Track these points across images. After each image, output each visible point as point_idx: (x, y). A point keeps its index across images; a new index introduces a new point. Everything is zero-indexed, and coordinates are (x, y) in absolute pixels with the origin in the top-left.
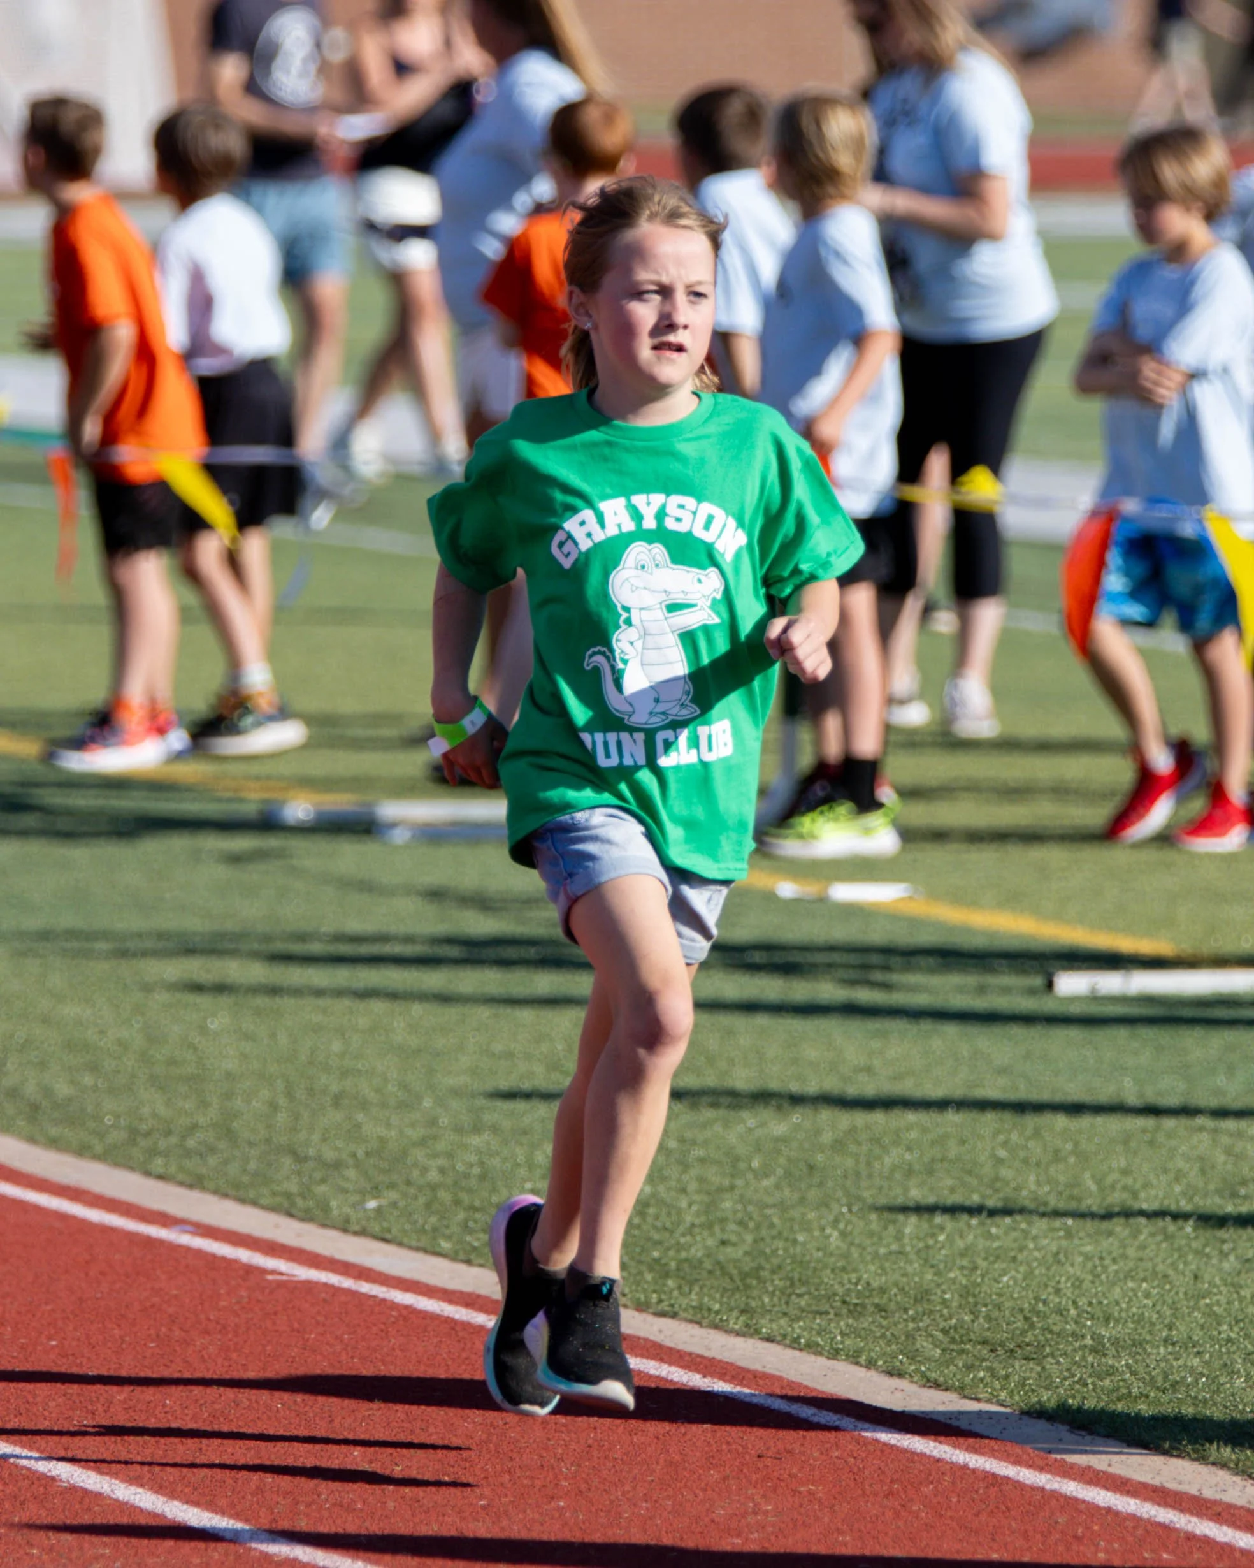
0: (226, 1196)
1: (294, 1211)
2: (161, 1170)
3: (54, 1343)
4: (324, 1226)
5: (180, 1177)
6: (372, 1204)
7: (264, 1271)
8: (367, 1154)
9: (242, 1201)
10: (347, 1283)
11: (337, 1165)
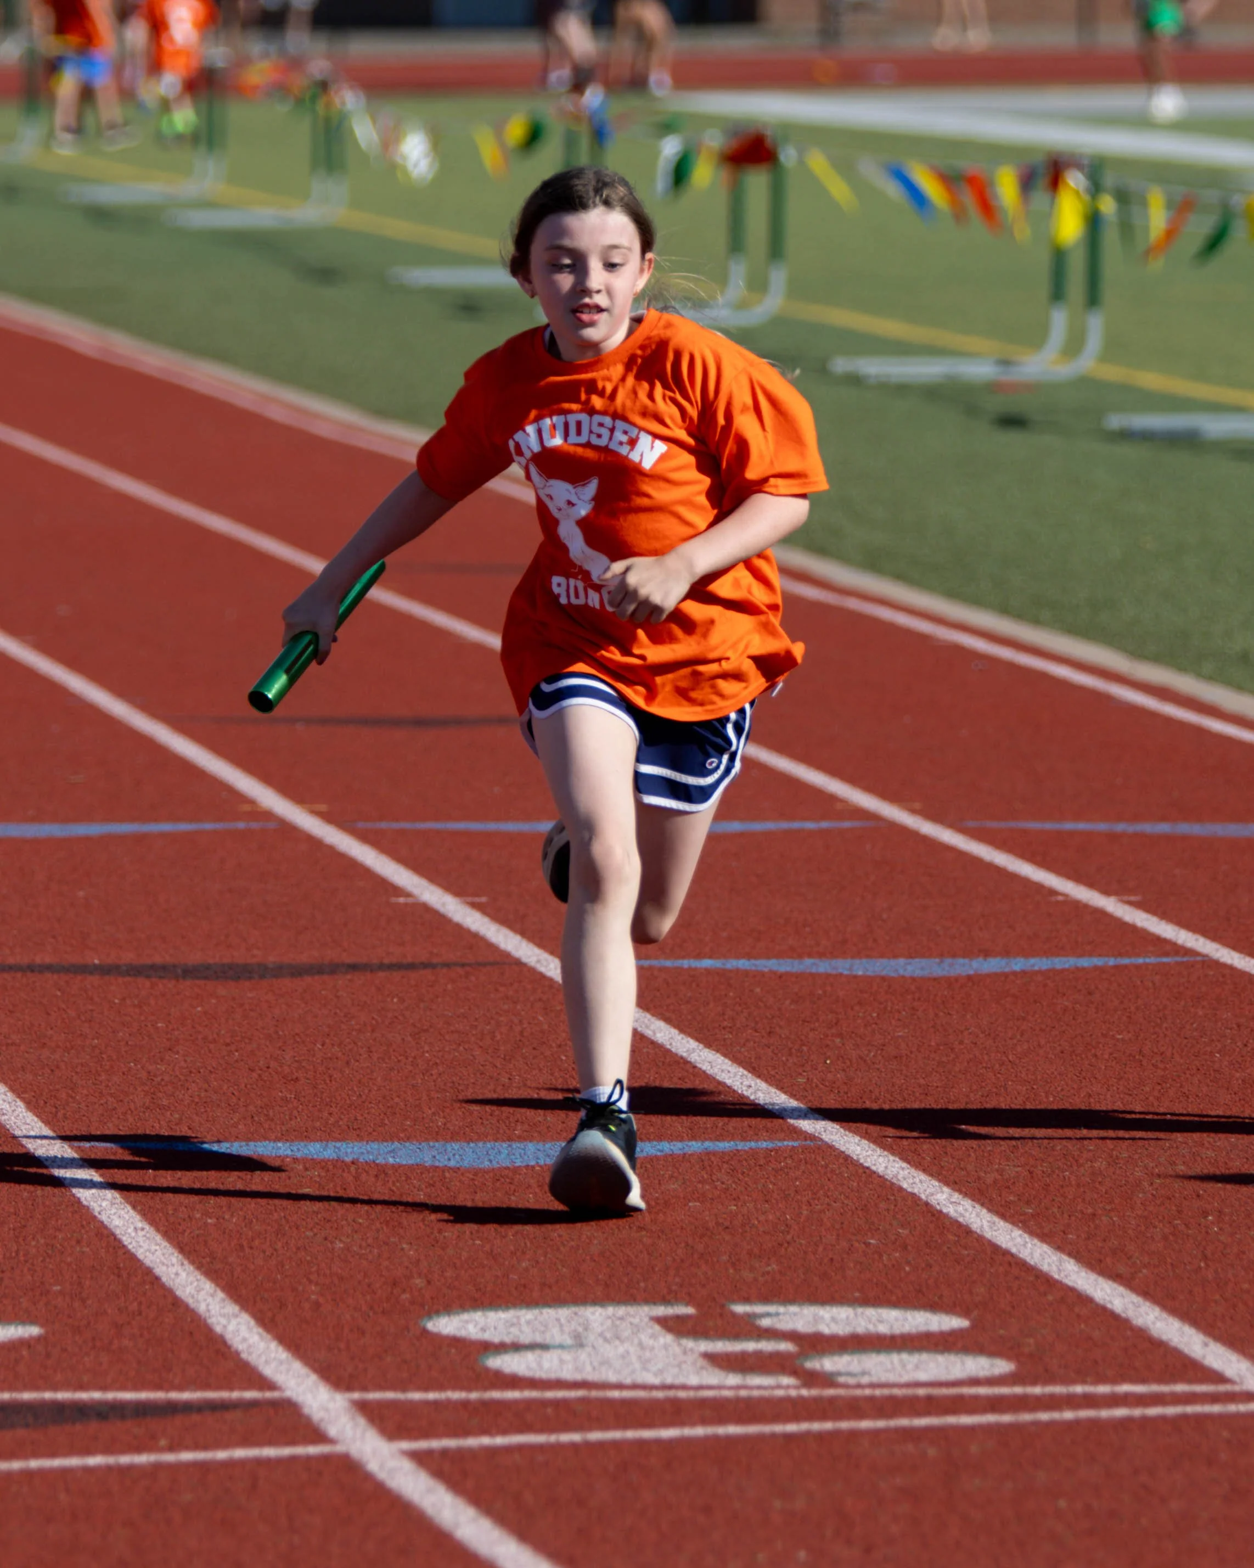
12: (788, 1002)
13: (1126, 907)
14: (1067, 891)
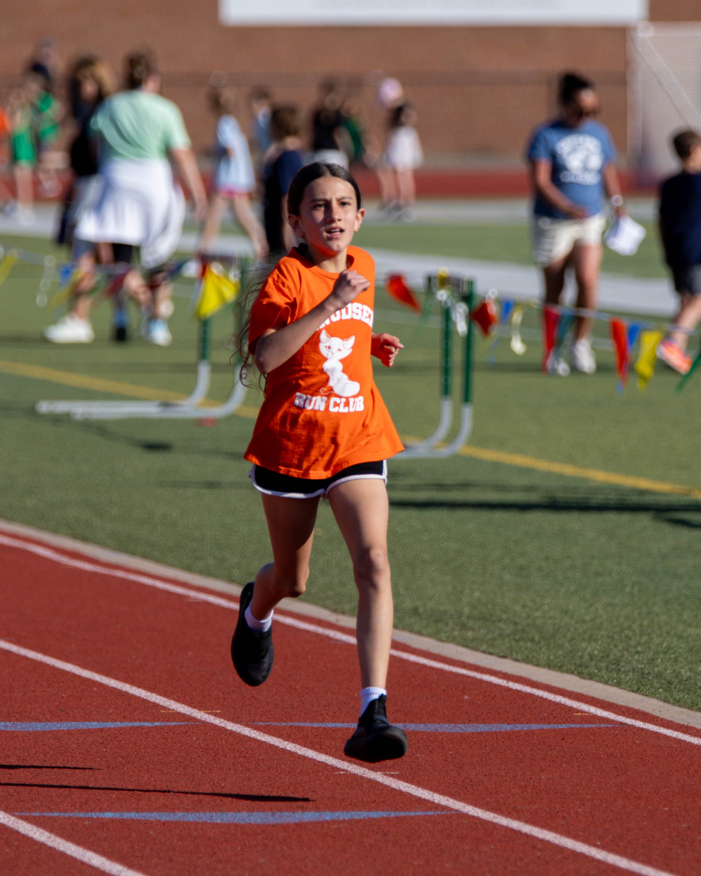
3: (666, 809)
12: (175, 840)
13: (391, 779)
14: (345, 768)
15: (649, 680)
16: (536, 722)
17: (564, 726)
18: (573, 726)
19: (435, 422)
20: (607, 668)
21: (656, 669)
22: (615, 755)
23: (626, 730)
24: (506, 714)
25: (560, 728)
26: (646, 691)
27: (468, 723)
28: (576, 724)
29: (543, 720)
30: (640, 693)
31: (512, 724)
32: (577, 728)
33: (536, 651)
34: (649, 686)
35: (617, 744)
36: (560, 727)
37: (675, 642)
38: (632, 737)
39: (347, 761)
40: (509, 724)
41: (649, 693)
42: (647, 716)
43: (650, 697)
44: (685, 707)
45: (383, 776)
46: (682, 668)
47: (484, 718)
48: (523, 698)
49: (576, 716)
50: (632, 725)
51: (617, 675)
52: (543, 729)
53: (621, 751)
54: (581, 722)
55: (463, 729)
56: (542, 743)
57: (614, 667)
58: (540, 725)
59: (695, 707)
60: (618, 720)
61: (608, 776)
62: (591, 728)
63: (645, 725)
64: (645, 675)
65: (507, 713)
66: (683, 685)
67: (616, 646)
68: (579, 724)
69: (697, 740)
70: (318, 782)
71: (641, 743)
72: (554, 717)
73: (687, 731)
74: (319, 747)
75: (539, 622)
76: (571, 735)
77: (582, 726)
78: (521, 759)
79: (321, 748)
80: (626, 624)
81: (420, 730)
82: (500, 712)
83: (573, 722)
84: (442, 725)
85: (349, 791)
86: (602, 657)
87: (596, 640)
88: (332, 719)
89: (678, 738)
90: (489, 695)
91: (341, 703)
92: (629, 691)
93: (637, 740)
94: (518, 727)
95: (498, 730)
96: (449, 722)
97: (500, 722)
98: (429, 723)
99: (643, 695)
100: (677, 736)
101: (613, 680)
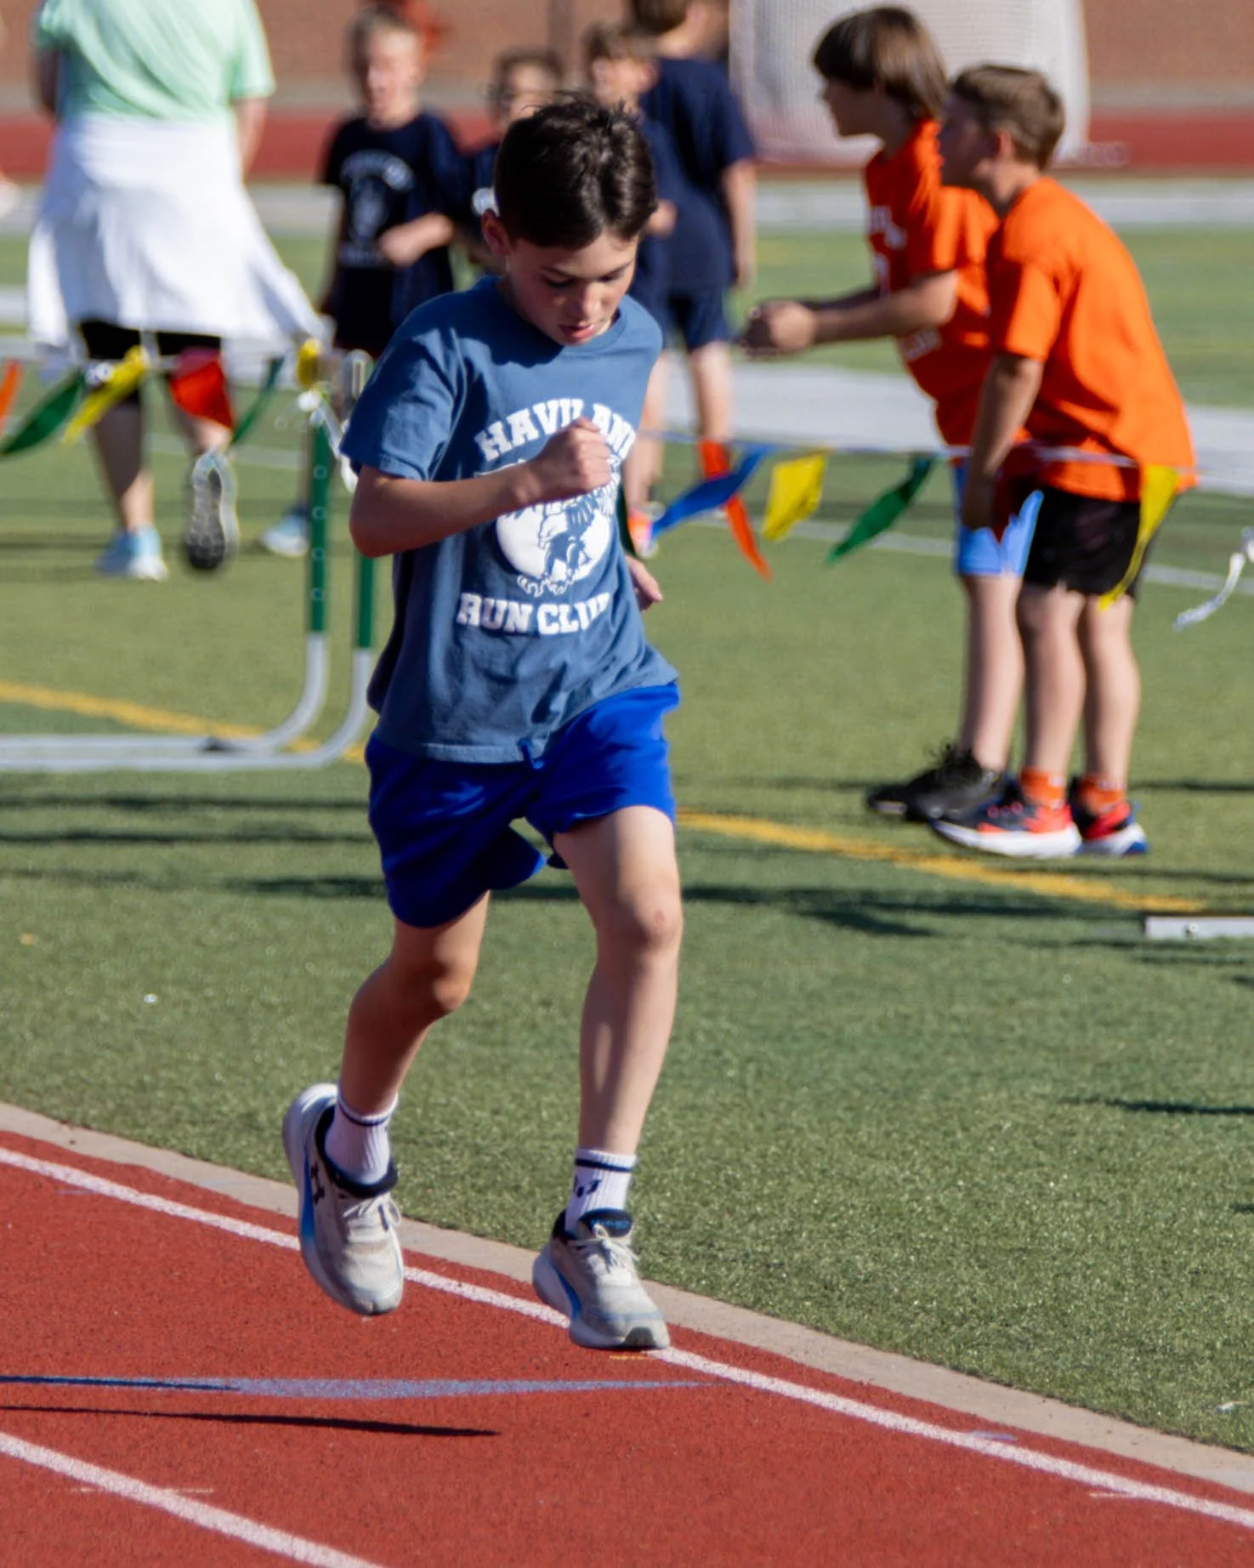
0: (1050, 1396)
1: (1130, 1413)
2: (975, 1365)
4: (1167, 1432)
5: (996, 1373)
6: (1228, 1406)
7: (1086, 1487)
8: (1226, 1343)
9: (1069, 1402)
10: (1187, 1502)
11: (1189, 1358)
13: (196, 1504)
14: (93, 1480)
15: (783, 1280)
16: (526, 1375)
17: (588, 1385)
18: (609, 1384)
19: (294, 689)
20: (685, 1252)
21: (797, 1256)
22: (705, 1450)
23: (729, 1394)
24: (456, 1356)
25: (579, 1388)
26: (773, 1307)
27: (371, 1378)
28: (617, 1379)
29: (541, 1371)
30: (760, 1310)
31: (469, 1379)
32: (619, 1391)
33: (524, 1214)
34: (781, 1293)
35: (709, 1426)
36: (581, 1386)
37: (840, 1194)
38: (743, 1409)
39: (96, 1465)
40: (463, 1379)
41: (780, 1309)
42: (776, 1363)
43: (783, 1319)
44: (863, 1342)
45: (177, 1497)
46: (855, 1252)
47: (408, 1367)
48: (495, 1320)
49: (616, 1362)
50: (744, 1384)
51: (707, 1269)
52: (541, 1391)
53: (718, 1441)
54: (628, 1375)
55: (359, 1392)
56: (538, 1424)
57: (700, 1249)
58: (534, 1382)
59: (886, 1343)
60: (712, 1372)
61: (690, 1499)
62: (649, 1390)
63: (773, 1383)
64: (772, 1269)
65: (459, 1354)
66: (859, 1291)
67: (705, 1204)
68: (622, 1379)
69: (892, 1417)
70: (30, 1511)
71: (764, 1425)
72: (567, 1365)
73: (869, 1397)
74: (33, 1431)
75: (530, 1146)
76: (606, 1405)
77: (629, 1384)
78: (490, 1460)
79: (38, 1434)
80: (728, 1152)
81: (261, 1394)
82: (443, 1352)
83: (609, 1375)
84: (311, 1381)
85: (100, 1532)
86: (674, 1227)
87: (660, 1190)
88: (62, 1368)
89: (847, 1412)
90: (417, 1313)
91: (81, 1332)
92: (736, 1305)
93: (754, 1418)
94: (485, 1387)
95: (437, 1394)
96: (329, 1374)
97: (442, 1376)
98: (281, 1377)
99: (768, 1314)
100: (845, 1409)
101: (699, 1281)
